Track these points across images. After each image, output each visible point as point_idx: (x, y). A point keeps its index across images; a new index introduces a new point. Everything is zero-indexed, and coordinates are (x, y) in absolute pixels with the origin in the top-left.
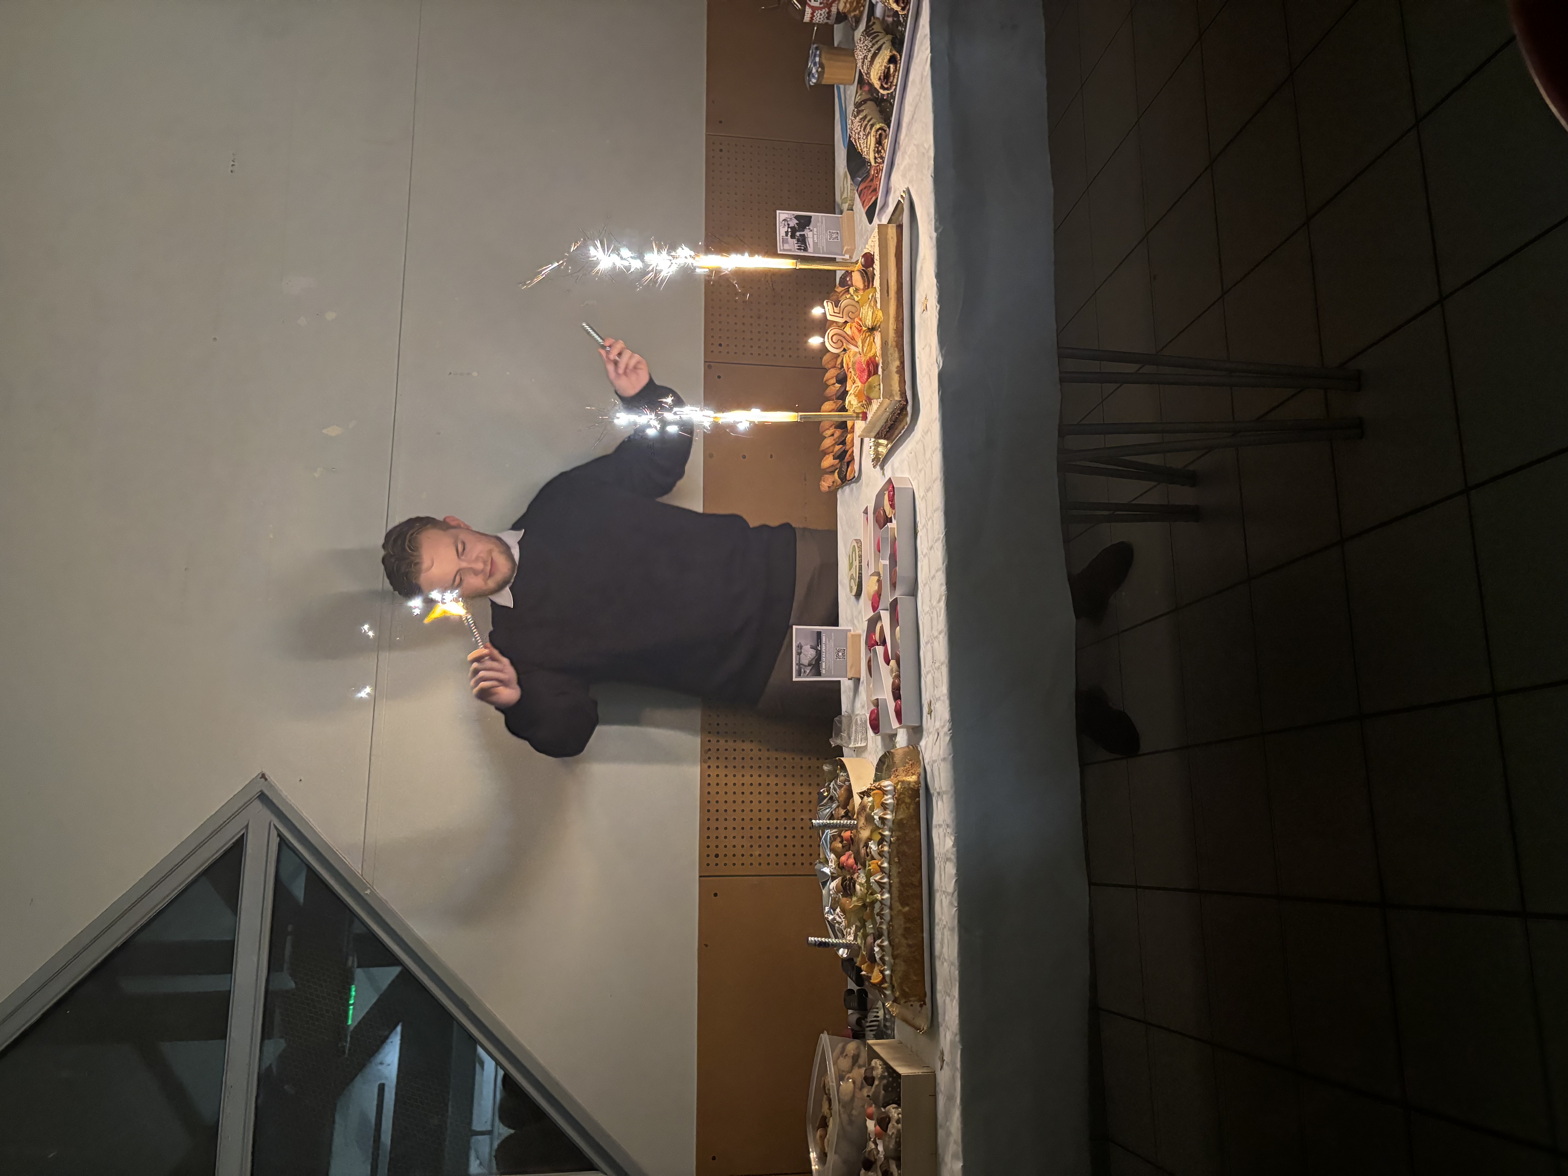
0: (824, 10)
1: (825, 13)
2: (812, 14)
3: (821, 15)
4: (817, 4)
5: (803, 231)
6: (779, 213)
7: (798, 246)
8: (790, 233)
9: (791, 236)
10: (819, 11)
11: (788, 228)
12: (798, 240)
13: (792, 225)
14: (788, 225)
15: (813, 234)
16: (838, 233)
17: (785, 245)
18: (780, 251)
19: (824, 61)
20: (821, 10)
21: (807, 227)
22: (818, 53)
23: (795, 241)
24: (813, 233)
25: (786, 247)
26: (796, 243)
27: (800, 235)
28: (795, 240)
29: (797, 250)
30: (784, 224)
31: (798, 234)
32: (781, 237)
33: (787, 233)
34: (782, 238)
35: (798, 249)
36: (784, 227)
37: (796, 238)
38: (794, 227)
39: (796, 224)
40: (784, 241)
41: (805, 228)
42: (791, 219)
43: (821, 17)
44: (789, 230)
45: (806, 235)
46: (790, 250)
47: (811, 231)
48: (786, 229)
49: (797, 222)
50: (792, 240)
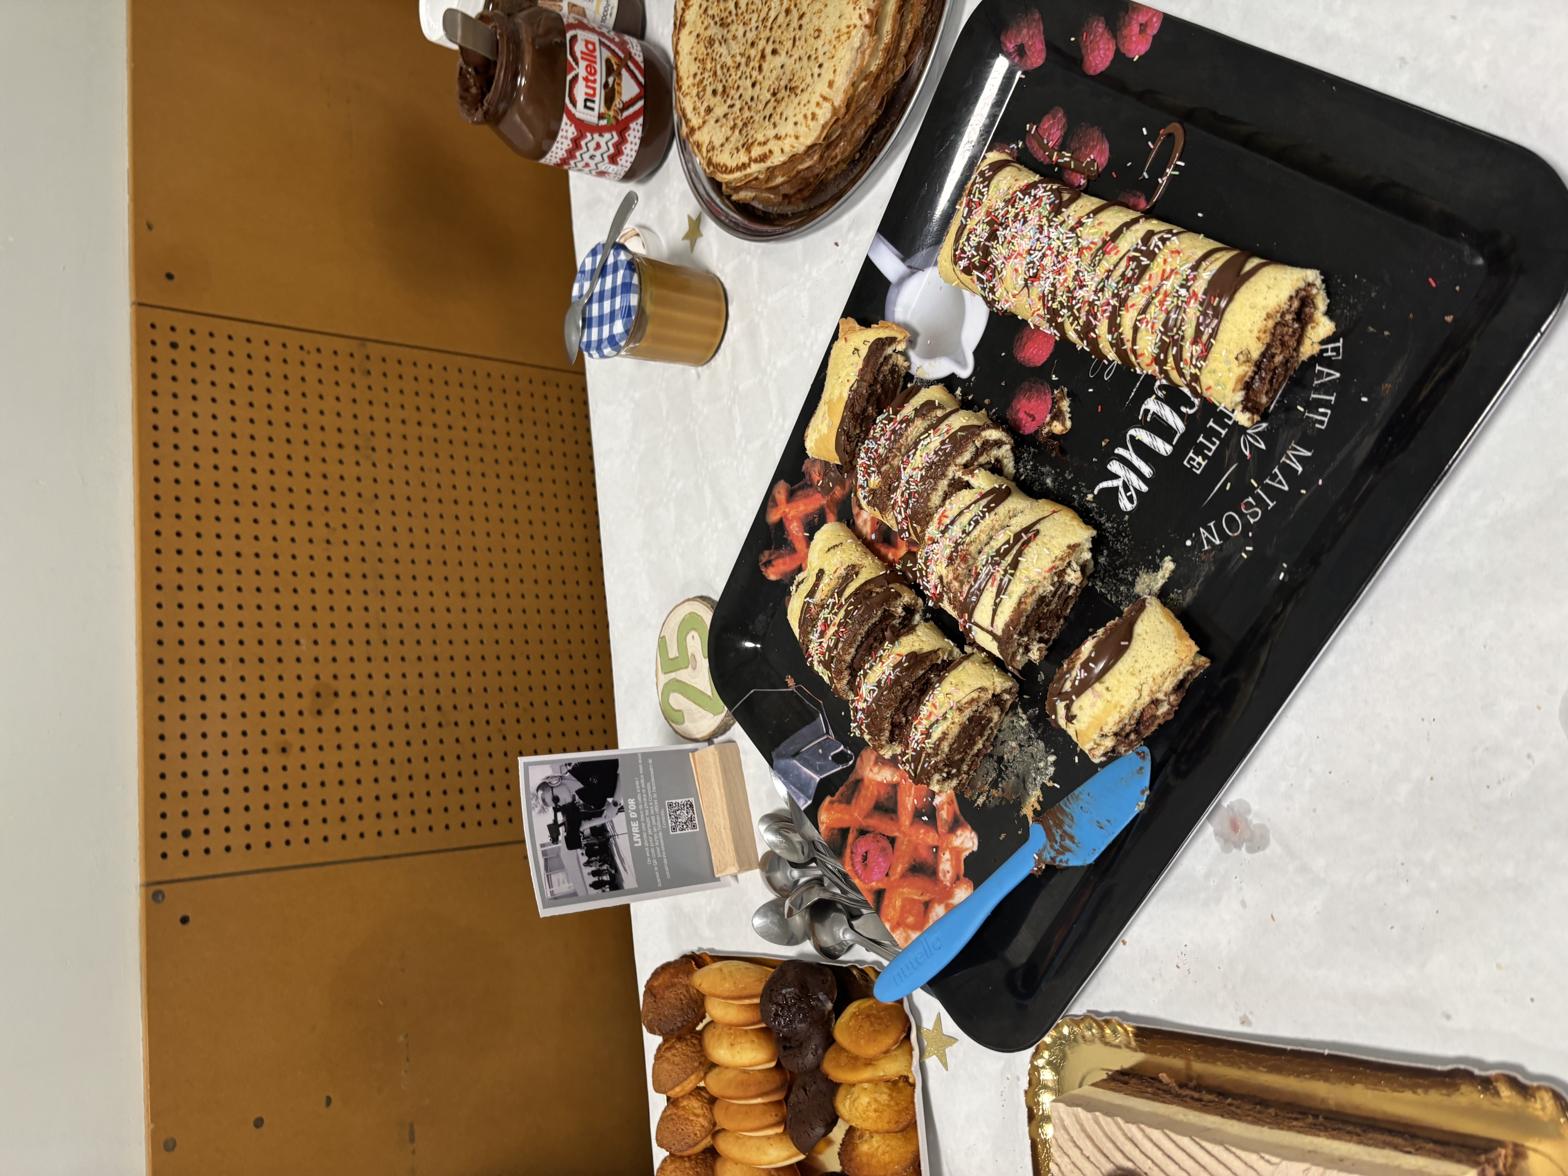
0: (607, 136)
1: (610, 144)
2: (576, 143)
3: (598, 146)
4: (591, 117)
5: (600, 814)
6: (527, 765)
7: (594, 873)
8: (562, 829)
9: (567, 839)
10: (596, 136)
11: (556, 810)
12: (590, 853)
13: (565, 798)
15: (629, 820)
16: (691, 806)
17: (554, 877)
18: (545, 906)
20: (601, 135)
21: (610, 800)
23: (580, 855)
24: (628, 816)
25: (561, 884)
26: (588, 864)
28: (579, 851)
29: (592, 891)
30: (544, 801)
31: (586, 827)
32: (539, 850)
33: (553, 829)
34: (544, 853)
35: (595, 885)
36: (543, 811)
37: (584, 842)
39: (579, 792)
40: (551, 865)
42: (561, 778)
43: (598, 153)
44: (560, 818)
45: (609, 828)
46: (572, 897)
47: (621, 810)
48: (549, 817)
49: (579, 786)
50: (573, 851)
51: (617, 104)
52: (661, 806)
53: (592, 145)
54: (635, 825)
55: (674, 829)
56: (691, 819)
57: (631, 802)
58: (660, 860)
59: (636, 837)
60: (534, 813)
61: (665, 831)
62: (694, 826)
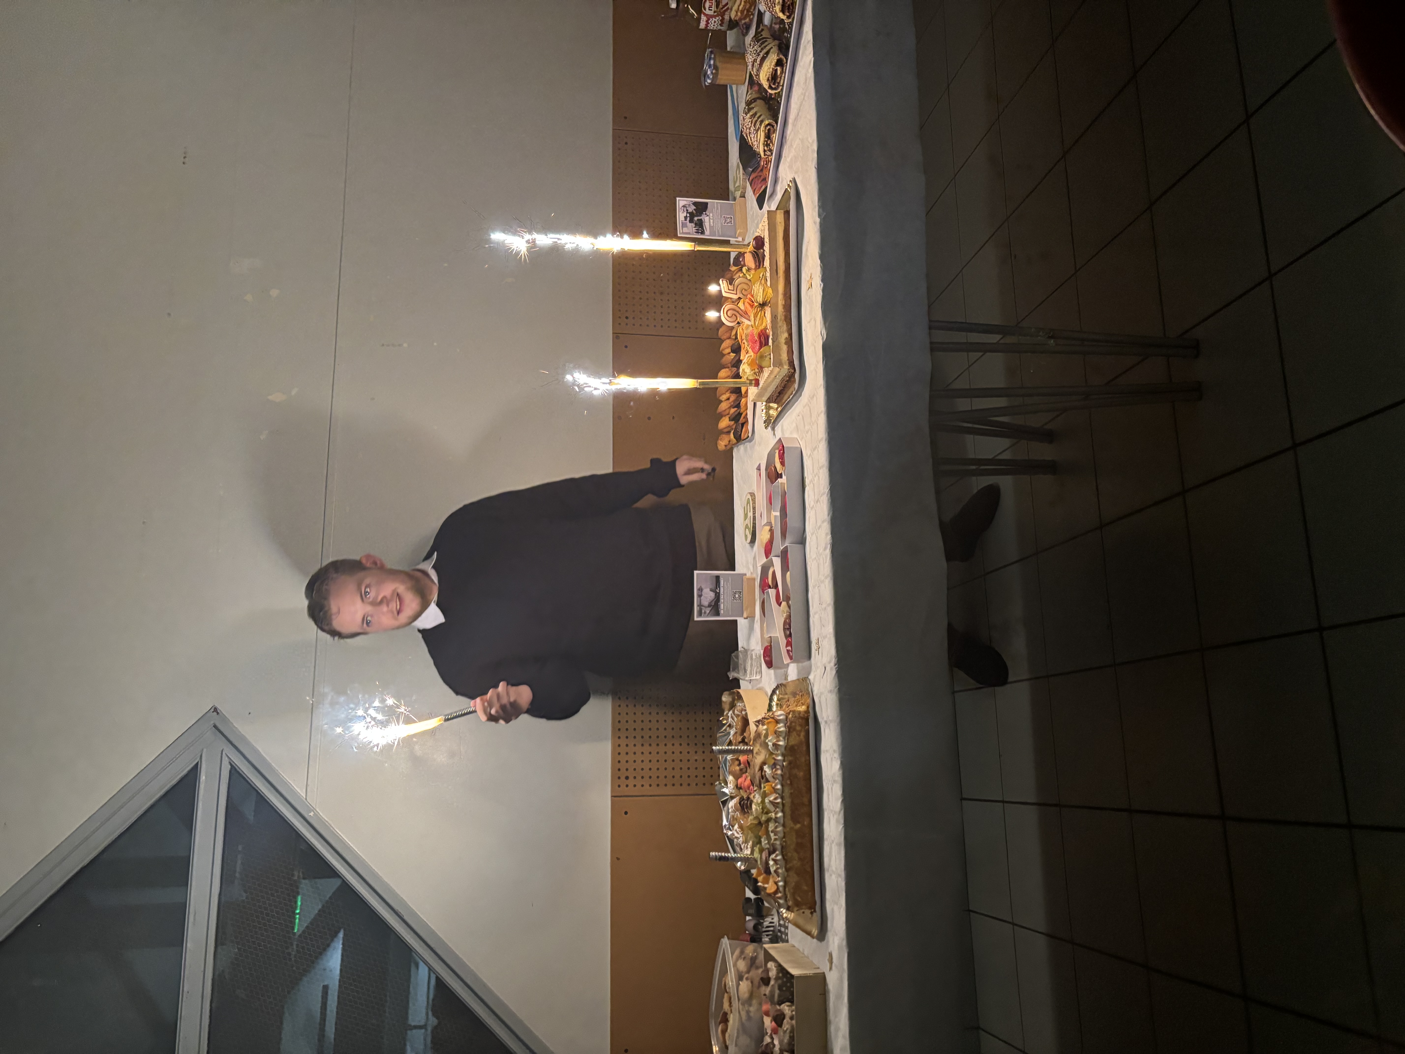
0: (717, 18)
1: (719, 20)
2: (707, 21)
3: (715, 22)
4: (711, 13)
5: (701, 216)
6: (679, 200)
7: (696, 230)
8: (688, 218)
9: (689, 221)
10: (714, 19)
11: (687, 213)
12: (696, 224)
13: (690, 210)
14: (687, 210)
15: (710, 219)
16: (731, 218)
17: (684, 229)
18: (680, 234)
19: (718, 64)
20: (715, 18)
21: (704, 213)
22: (713, 56)
23: (693, 225)
24: (709, 217)
25: (685, 230)
26: (694, 227)
27: (698, 220)
28: (693, 224)
29: (695, 233)
30: (684, 210)
31: (696, 219)
32: (681, 222)
33: (686, 218)
34: (682, 223)
35: (696, 232)
36: (683, 213)
37: (694, 222)
38: (692, 212)
39: (694, 209)
40: (684, 225)
41: (702, 213)
42: (689, 205)
43: (715, 24)
44: (688, 215)
45: (703, 220)
46: (689, 233)
47: (708, 216)
48: (685, 214)
49: (695, 208)
50: (690, 224)
51: (721, 6)
52: (721, 216)
53: (713, 22)
54: (711, 221)
55: (724, 223)
56: (731, 222)
57: (711, 215)
58: (718, 231)
59: (712, 224)
60: (680, 213)
61: (722, 224)
62: (732, 224)
